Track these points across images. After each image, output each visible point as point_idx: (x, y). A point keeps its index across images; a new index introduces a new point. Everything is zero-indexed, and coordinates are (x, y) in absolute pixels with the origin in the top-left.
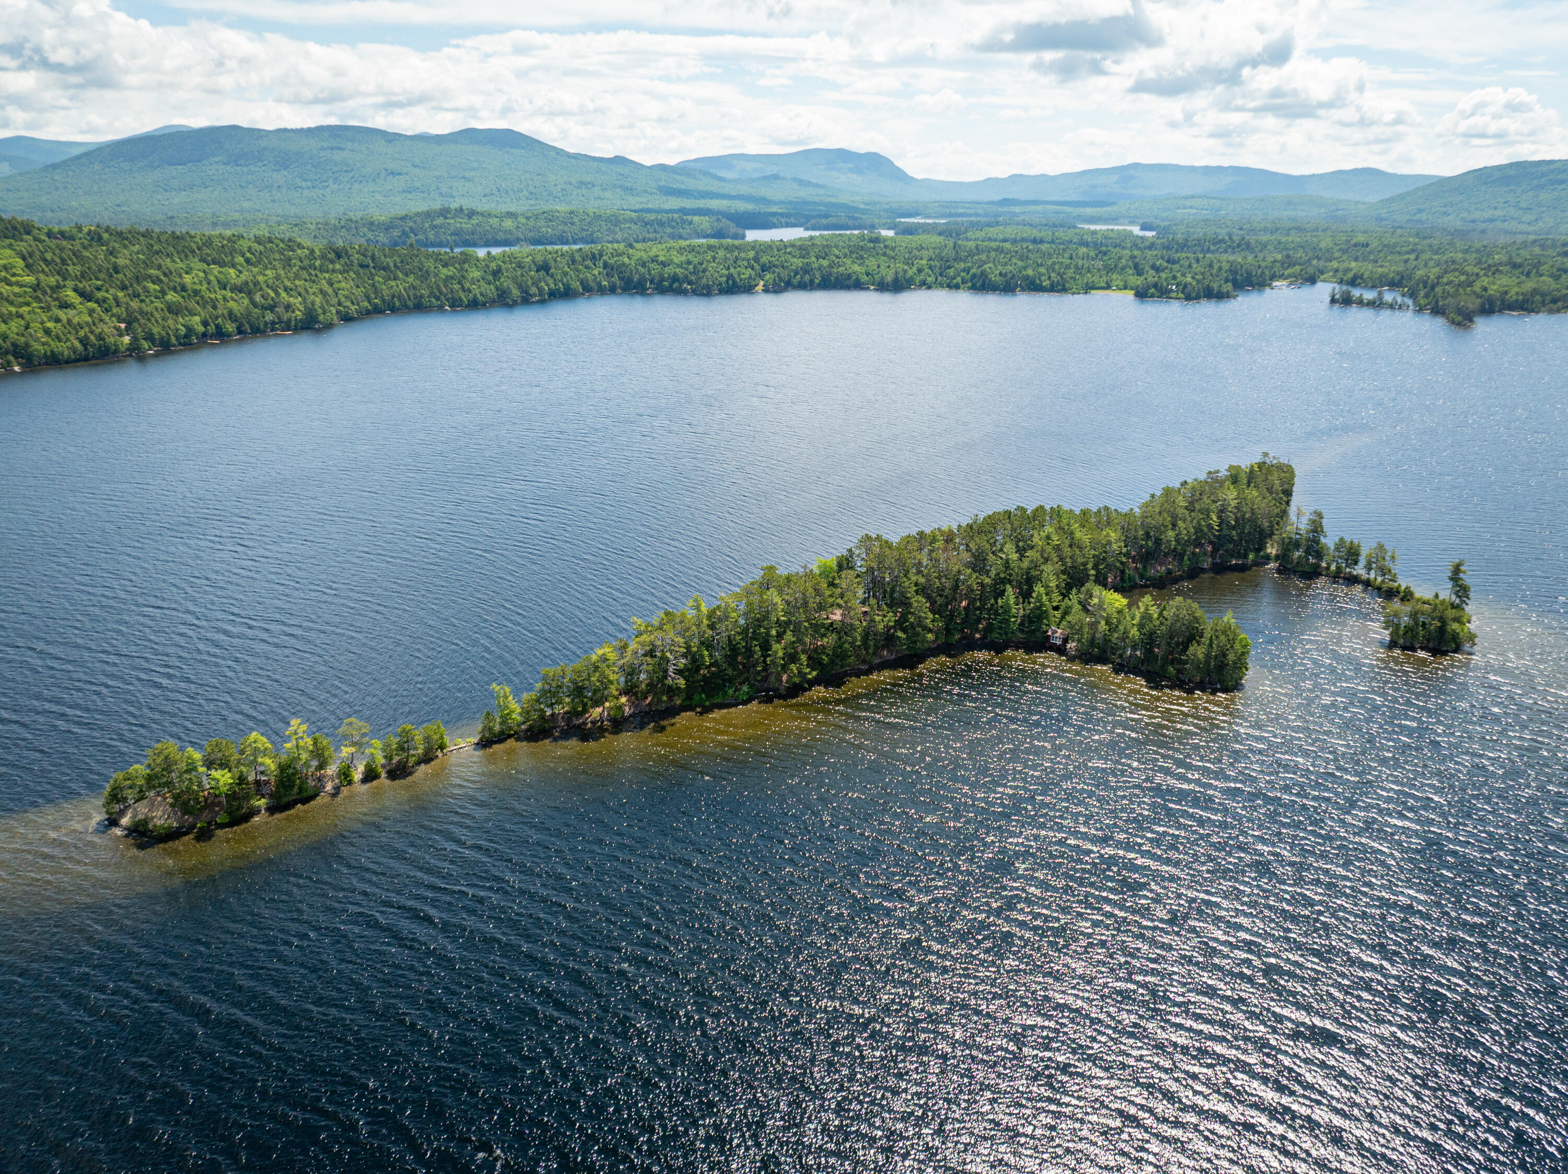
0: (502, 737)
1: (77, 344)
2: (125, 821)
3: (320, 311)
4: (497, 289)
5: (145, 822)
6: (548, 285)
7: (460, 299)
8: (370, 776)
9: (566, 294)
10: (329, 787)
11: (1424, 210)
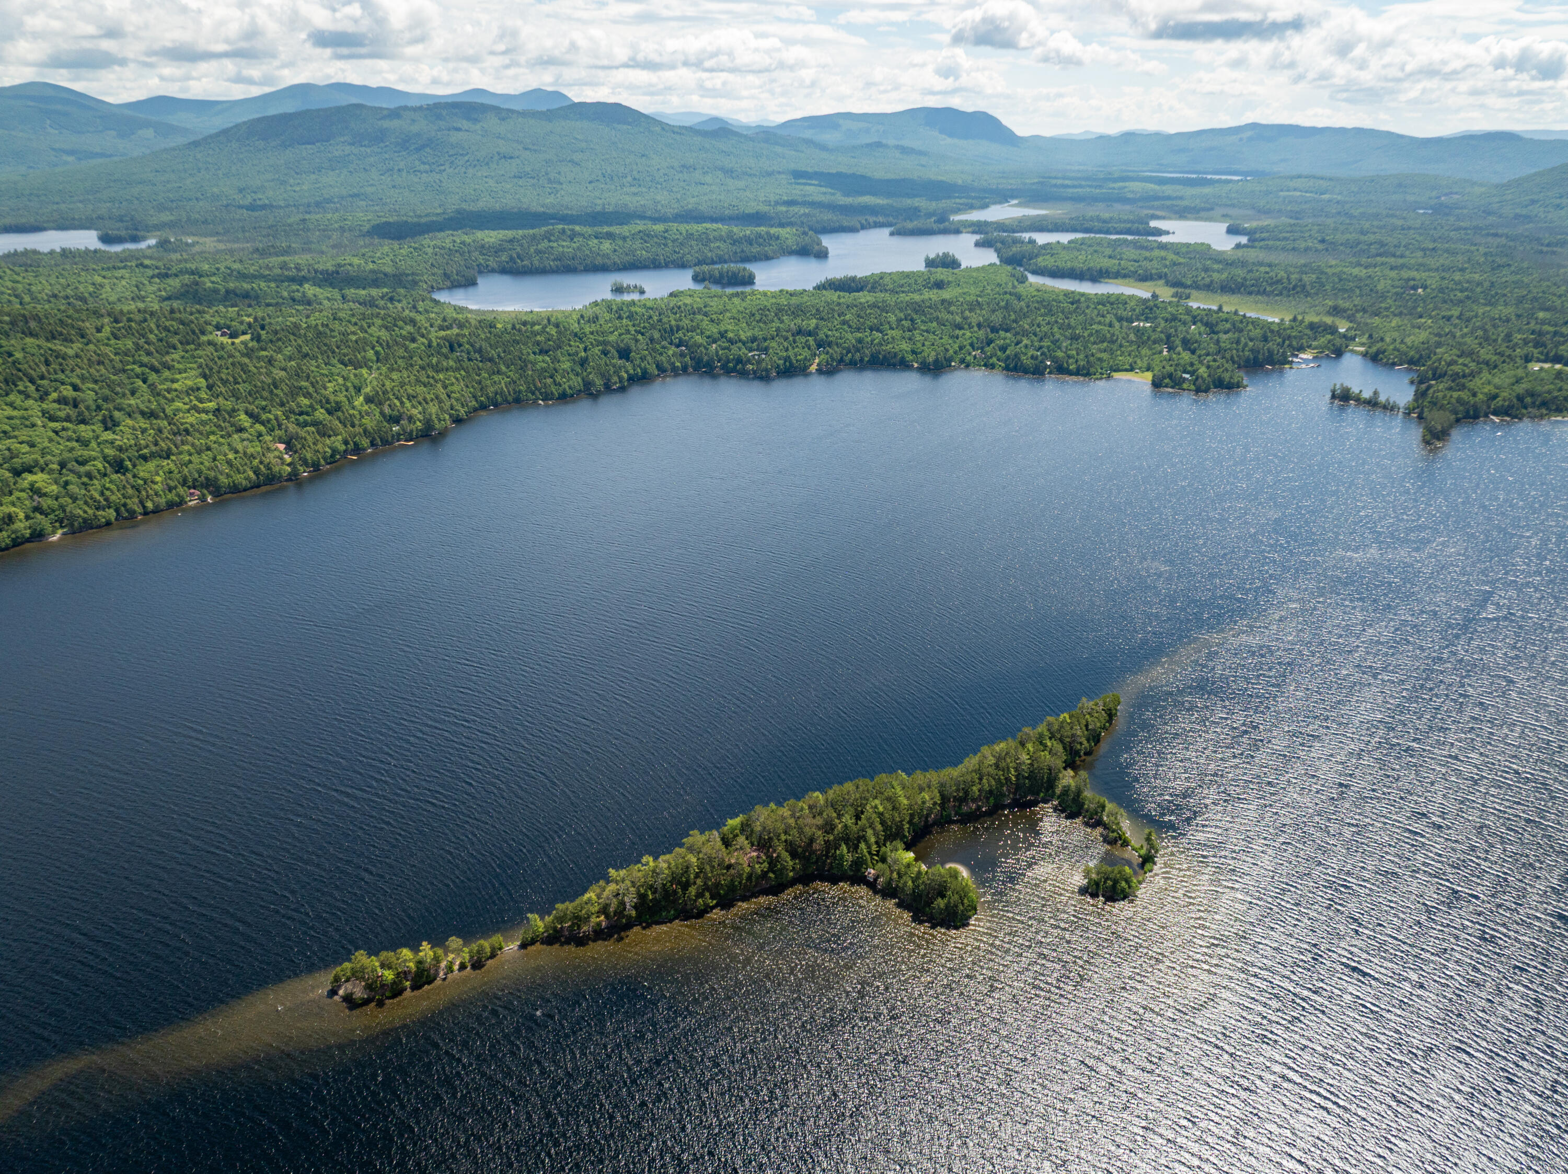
0: (533, 942)
1: (251, 474)
2: (341, 992)
3: (436, 419)
5: (352, 994)
6: (627, 371)
7: (552, 393)
8: (462, 967)
9: (644, 378)
10: (441, 974)
11: (1537, 201)
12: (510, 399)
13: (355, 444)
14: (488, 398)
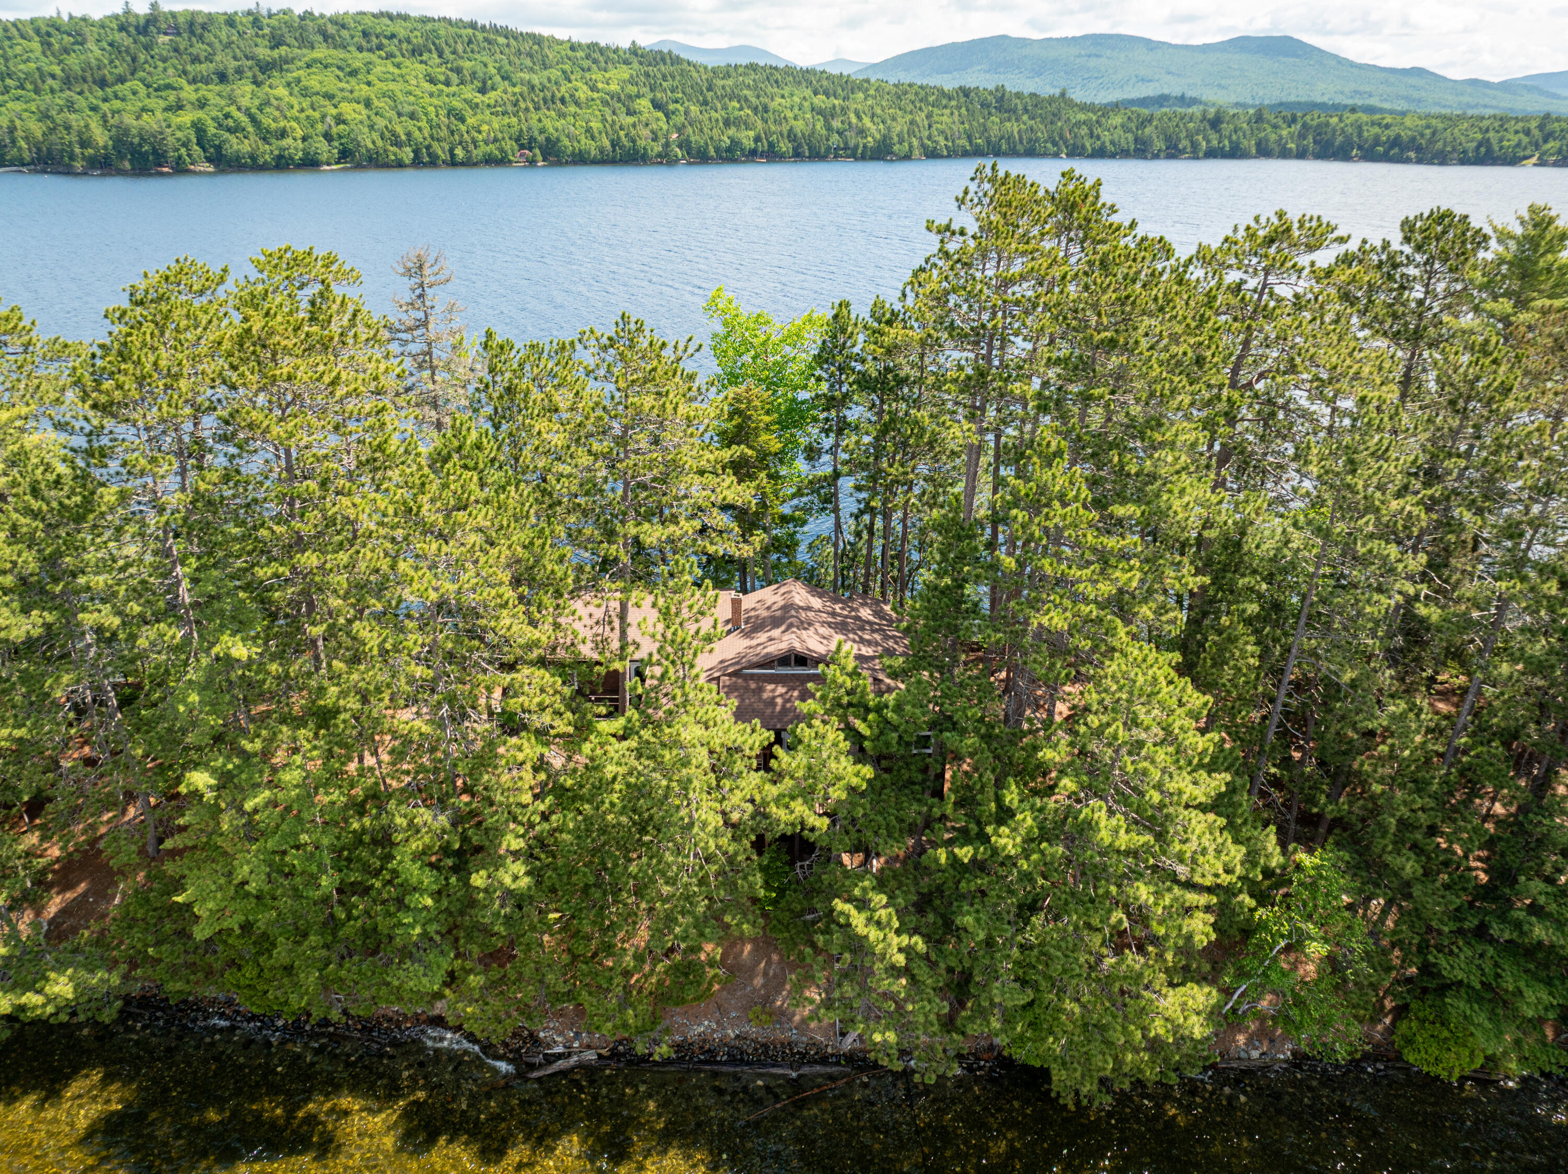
3: (896, 139)
4: (1136, 140)
6: (1208, 142)
7: (1083, 147)
9: (1235, 153)
12: (1020, 148)
13: (771, 145)
14: (989, 142)
